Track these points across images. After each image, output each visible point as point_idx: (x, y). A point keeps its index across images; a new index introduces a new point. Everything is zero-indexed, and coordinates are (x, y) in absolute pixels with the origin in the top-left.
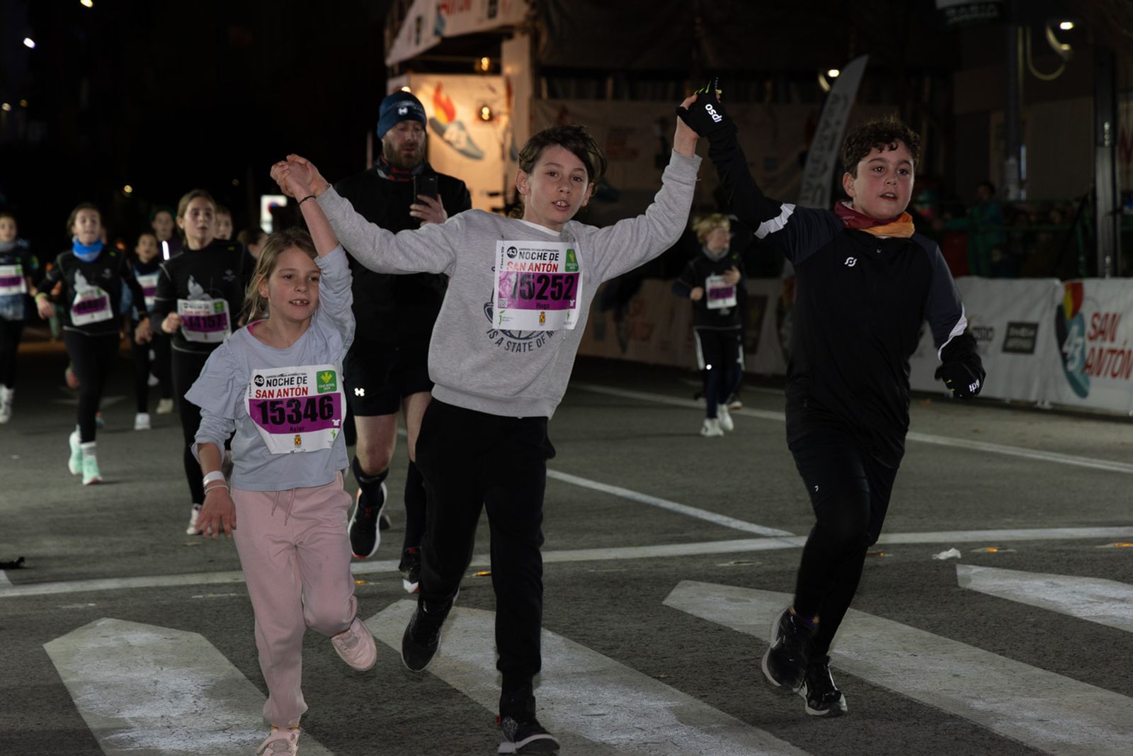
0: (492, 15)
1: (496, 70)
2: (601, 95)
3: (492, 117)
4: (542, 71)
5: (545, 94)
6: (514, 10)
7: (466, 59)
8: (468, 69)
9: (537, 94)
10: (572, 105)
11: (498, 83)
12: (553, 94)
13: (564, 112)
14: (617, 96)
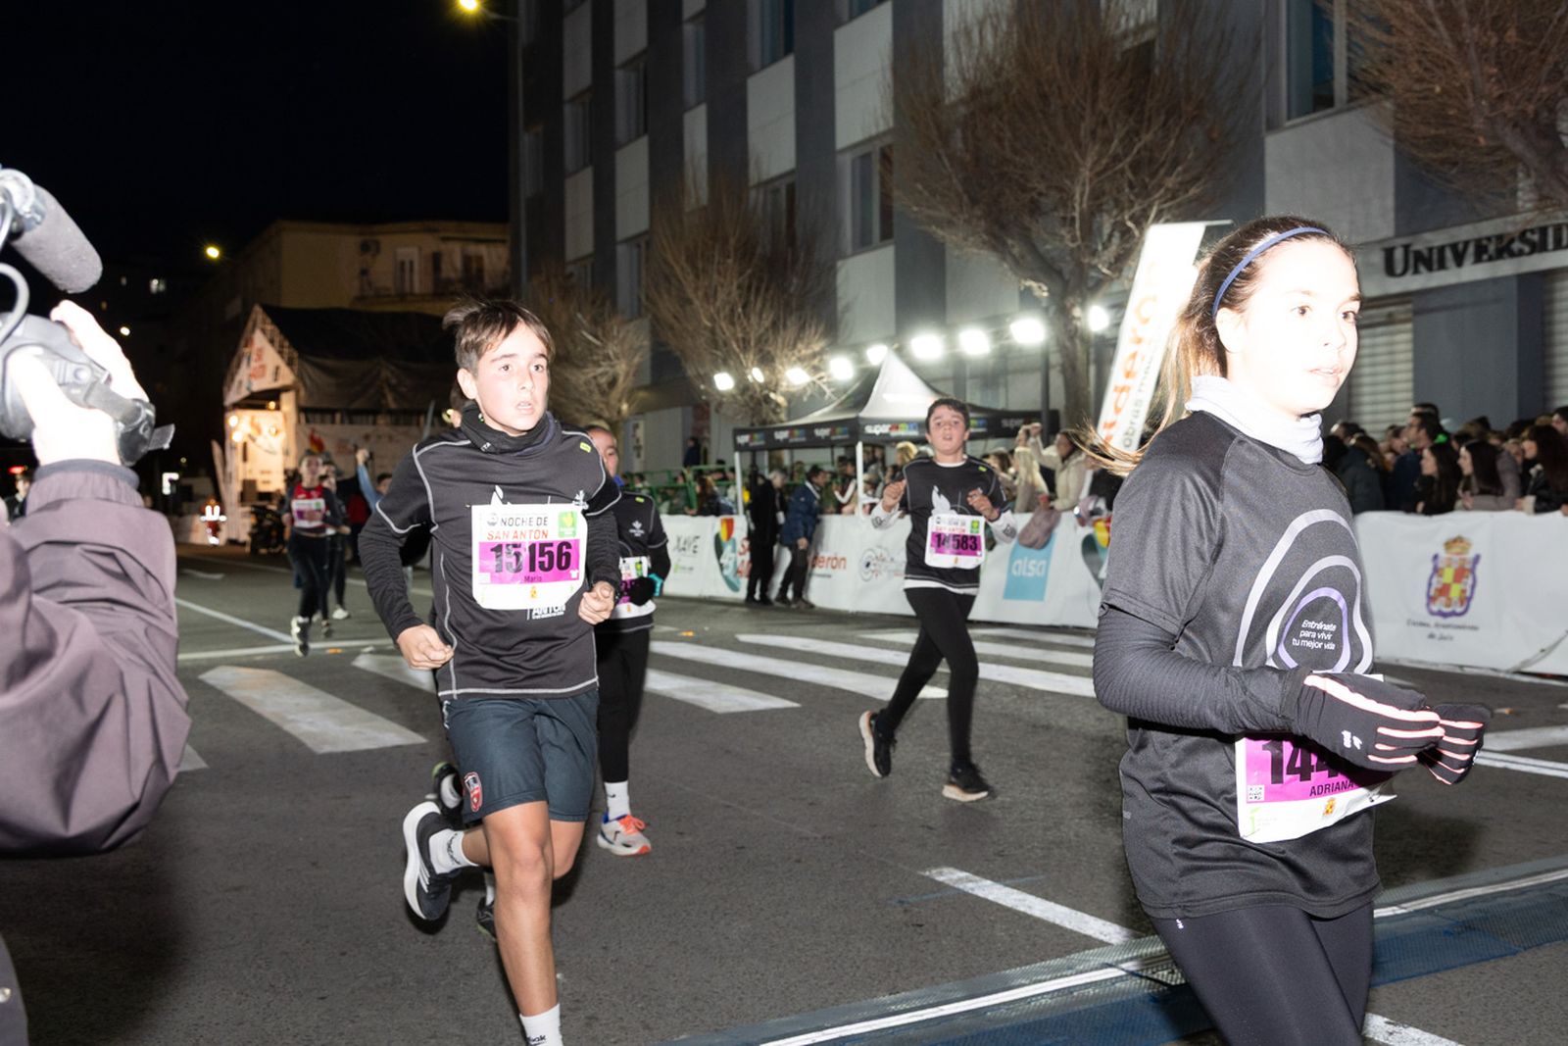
0: (276, 380)
1: (278, 408)
2: (333, 422)
3: (277, 432)
4: (303, 410)
5: (303, 420)
6: (287, 377)
7: (260, 402)
8: (263, 407)
9: (299, 421)
10: (319, 427)
11: (279, 414)
12: (307, 421)
13: (313, 431)
14: (342, 422)
